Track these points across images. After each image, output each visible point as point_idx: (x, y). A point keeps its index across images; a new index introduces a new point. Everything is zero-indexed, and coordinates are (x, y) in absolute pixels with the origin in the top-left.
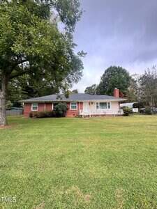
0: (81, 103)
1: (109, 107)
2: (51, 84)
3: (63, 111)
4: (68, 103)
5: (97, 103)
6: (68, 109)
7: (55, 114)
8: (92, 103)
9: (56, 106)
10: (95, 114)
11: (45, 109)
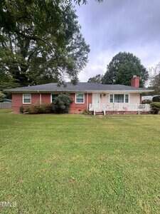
0: (90, 94)
1: (127, 101)
2: (49, 72)
3: (65, 105)
4: (73, 94)
5: (111, 95)
6: (72, 102)
7: (54, 109)
8: (105, 95)
9: (56, 98)
10: (112, 110)
11: (40, 102)
